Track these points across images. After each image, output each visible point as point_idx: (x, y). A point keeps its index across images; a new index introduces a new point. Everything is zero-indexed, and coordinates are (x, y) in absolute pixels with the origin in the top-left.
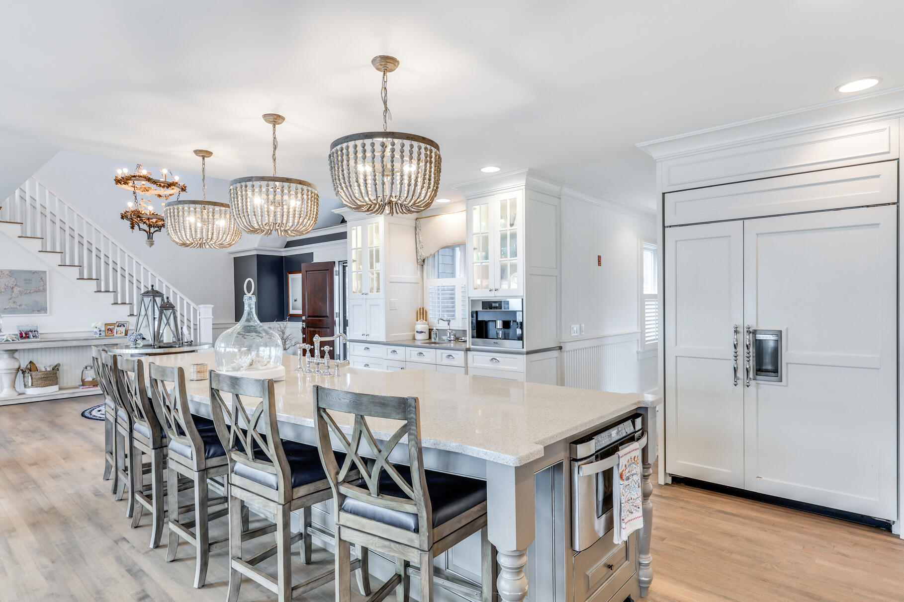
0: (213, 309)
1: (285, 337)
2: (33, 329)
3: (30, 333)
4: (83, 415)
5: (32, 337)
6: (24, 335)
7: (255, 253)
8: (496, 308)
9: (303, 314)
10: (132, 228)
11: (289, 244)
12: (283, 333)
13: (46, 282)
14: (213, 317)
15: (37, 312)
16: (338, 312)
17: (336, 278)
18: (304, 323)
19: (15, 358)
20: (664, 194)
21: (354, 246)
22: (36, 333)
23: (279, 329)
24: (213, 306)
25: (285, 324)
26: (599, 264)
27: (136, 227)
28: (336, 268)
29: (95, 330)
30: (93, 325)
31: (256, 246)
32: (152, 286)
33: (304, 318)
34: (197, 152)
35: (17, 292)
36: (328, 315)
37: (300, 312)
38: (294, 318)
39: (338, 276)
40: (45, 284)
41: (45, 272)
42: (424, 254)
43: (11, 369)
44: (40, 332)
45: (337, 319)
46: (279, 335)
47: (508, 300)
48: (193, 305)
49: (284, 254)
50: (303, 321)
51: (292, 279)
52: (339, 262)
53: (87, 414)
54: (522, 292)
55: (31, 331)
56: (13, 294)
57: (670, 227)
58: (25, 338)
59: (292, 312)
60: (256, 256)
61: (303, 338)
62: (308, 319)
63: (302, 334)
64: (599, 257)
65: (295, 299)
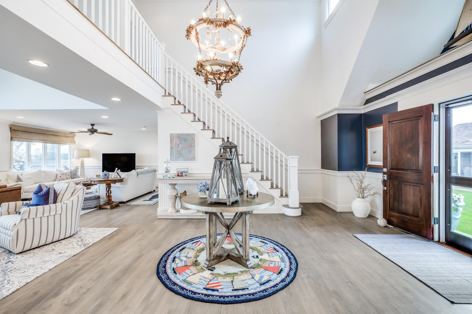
0: (298, 159)
1: (363, 185)
2: (185, 170)
3: (184, 173)
5: (184, 176)
6: (180, 174)
7: (336, 112)
9: (385, 166)
11: (368, 101)
12: (362, 183)
13: (195, 141)
14: (298, 166)
15: (190, 160)
16: (438, 165)
17: (435, 125)
18: (386, 176)
19: (175, 188)
22: (187, 173)
23: (358, 178)
24: (298, 157)
25: (364, 174)
28: (436, 112)
31: (337, 106)
32: (228, 138)
33: (385, 170)
35: (181, 147)
36: (421, 169)
37: (381, 163)
38: (374, 169)
39: (438, 122)
40: (194, 142)
41: (194, 134)
43: (171, 196)
44: (189, 172)
45: (435, 175)
46: (358, 184)
48: (284, 156)
49: (362, 112)
50: (384, 173)
51: (371, 133)
52: (440, 104)
55: (184, 172)
56: (179, 148)
58: (180, 176)
59: (370, 163)
60: (337, 115)
61: (384, 190)
62: (391, 172)
63: (382, 186)
65: (374, 151)
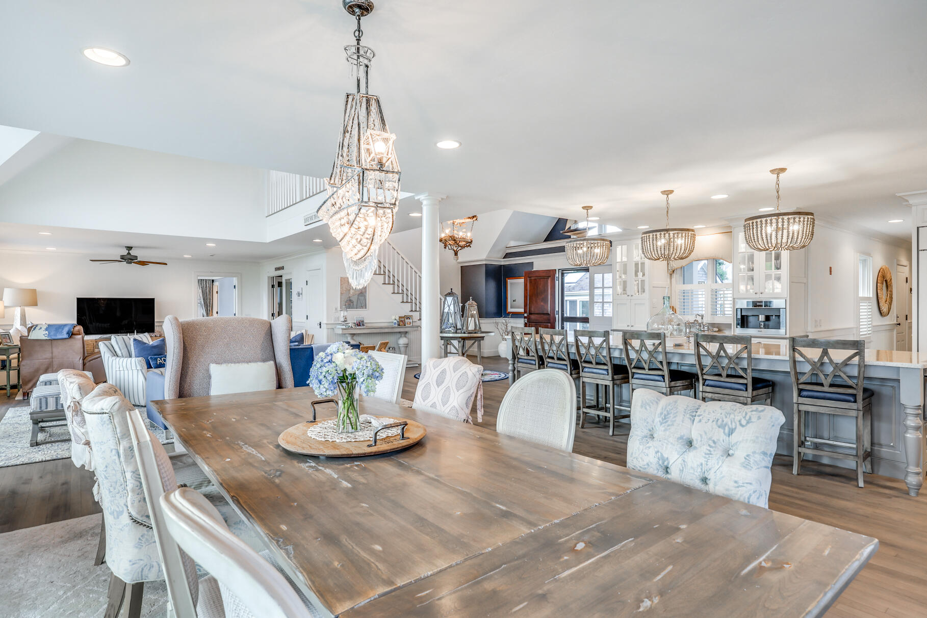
2: (362, 319)
3: (361, 322)
4: (415, 377)
5: (362, 325)
6: (358, 324)
7: (484, 263)
8: (759, 306)
9: (525, 312)
10: (445, 248)
11: (507, 256)
15: (361, 308)
16: (558, 310)
18: (526, 319)
19: (354, 340)
20: (918, 228)
21: (619, 260)
22: (364, 322)
26: (831, 274)
27: (447, 248)
28: (557, 275)
29: (396, 321)
30: (393, 318)
31: (484, 257)
33: (526, 315)
34: (584, 208)
35: (351, 293)
36: (549, 313)
37: (522, 310)
38: (516, 315)
39: (558, 281)
40: (366, 288)
42: (675, 266)
45: (557, 316)
47: (772, 300)
49: (502, 263)
50: (525, 317)
51: (512, 283)
52: (559, 270)
53: (417, 376)
54: (786, 294)
57: (924, 250)
58: (358, 326)
59: (510, 310)
60: (484, 265)
62: (530, 316)
64: (830, 268)
65: (514, 299)
